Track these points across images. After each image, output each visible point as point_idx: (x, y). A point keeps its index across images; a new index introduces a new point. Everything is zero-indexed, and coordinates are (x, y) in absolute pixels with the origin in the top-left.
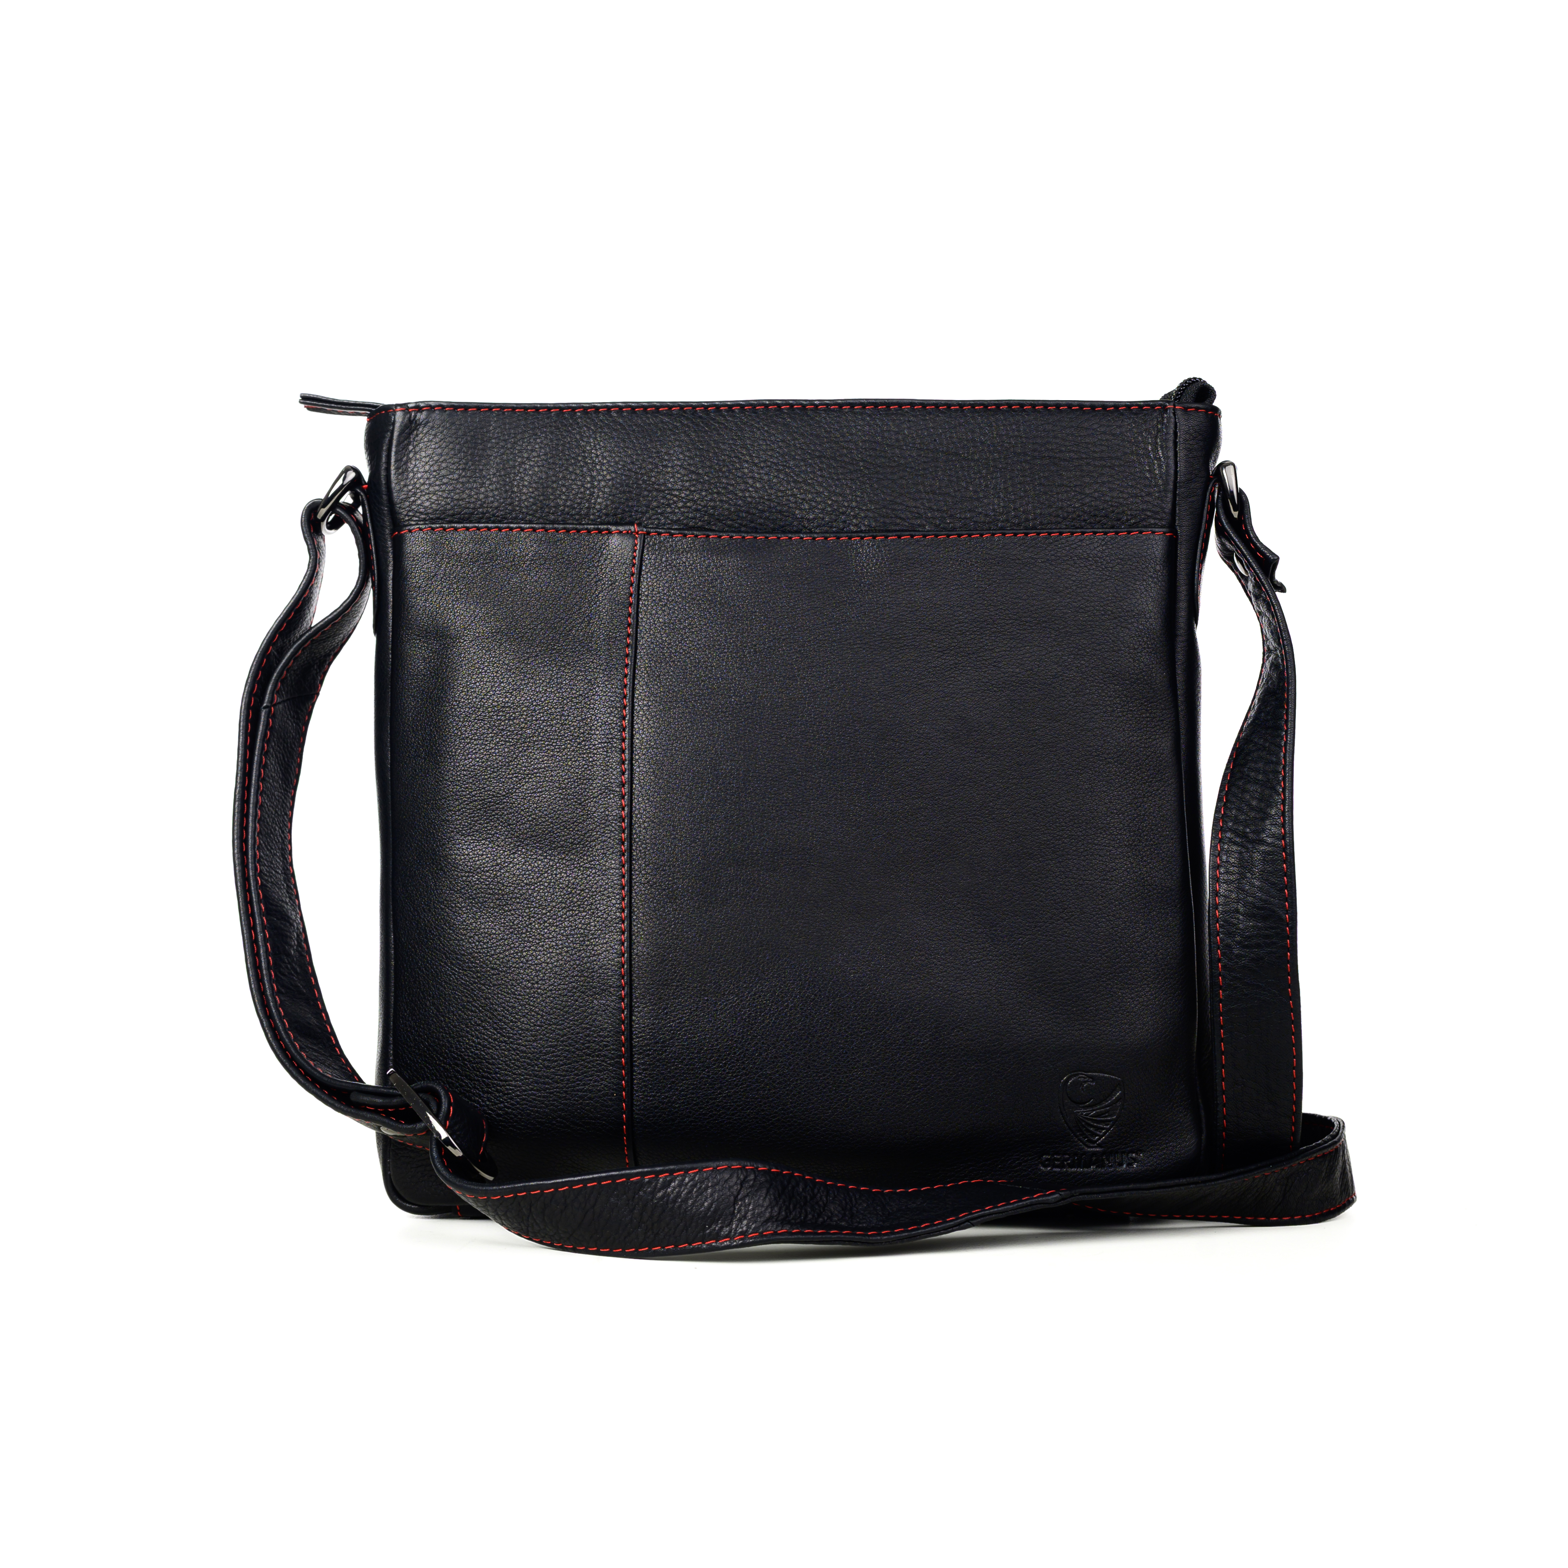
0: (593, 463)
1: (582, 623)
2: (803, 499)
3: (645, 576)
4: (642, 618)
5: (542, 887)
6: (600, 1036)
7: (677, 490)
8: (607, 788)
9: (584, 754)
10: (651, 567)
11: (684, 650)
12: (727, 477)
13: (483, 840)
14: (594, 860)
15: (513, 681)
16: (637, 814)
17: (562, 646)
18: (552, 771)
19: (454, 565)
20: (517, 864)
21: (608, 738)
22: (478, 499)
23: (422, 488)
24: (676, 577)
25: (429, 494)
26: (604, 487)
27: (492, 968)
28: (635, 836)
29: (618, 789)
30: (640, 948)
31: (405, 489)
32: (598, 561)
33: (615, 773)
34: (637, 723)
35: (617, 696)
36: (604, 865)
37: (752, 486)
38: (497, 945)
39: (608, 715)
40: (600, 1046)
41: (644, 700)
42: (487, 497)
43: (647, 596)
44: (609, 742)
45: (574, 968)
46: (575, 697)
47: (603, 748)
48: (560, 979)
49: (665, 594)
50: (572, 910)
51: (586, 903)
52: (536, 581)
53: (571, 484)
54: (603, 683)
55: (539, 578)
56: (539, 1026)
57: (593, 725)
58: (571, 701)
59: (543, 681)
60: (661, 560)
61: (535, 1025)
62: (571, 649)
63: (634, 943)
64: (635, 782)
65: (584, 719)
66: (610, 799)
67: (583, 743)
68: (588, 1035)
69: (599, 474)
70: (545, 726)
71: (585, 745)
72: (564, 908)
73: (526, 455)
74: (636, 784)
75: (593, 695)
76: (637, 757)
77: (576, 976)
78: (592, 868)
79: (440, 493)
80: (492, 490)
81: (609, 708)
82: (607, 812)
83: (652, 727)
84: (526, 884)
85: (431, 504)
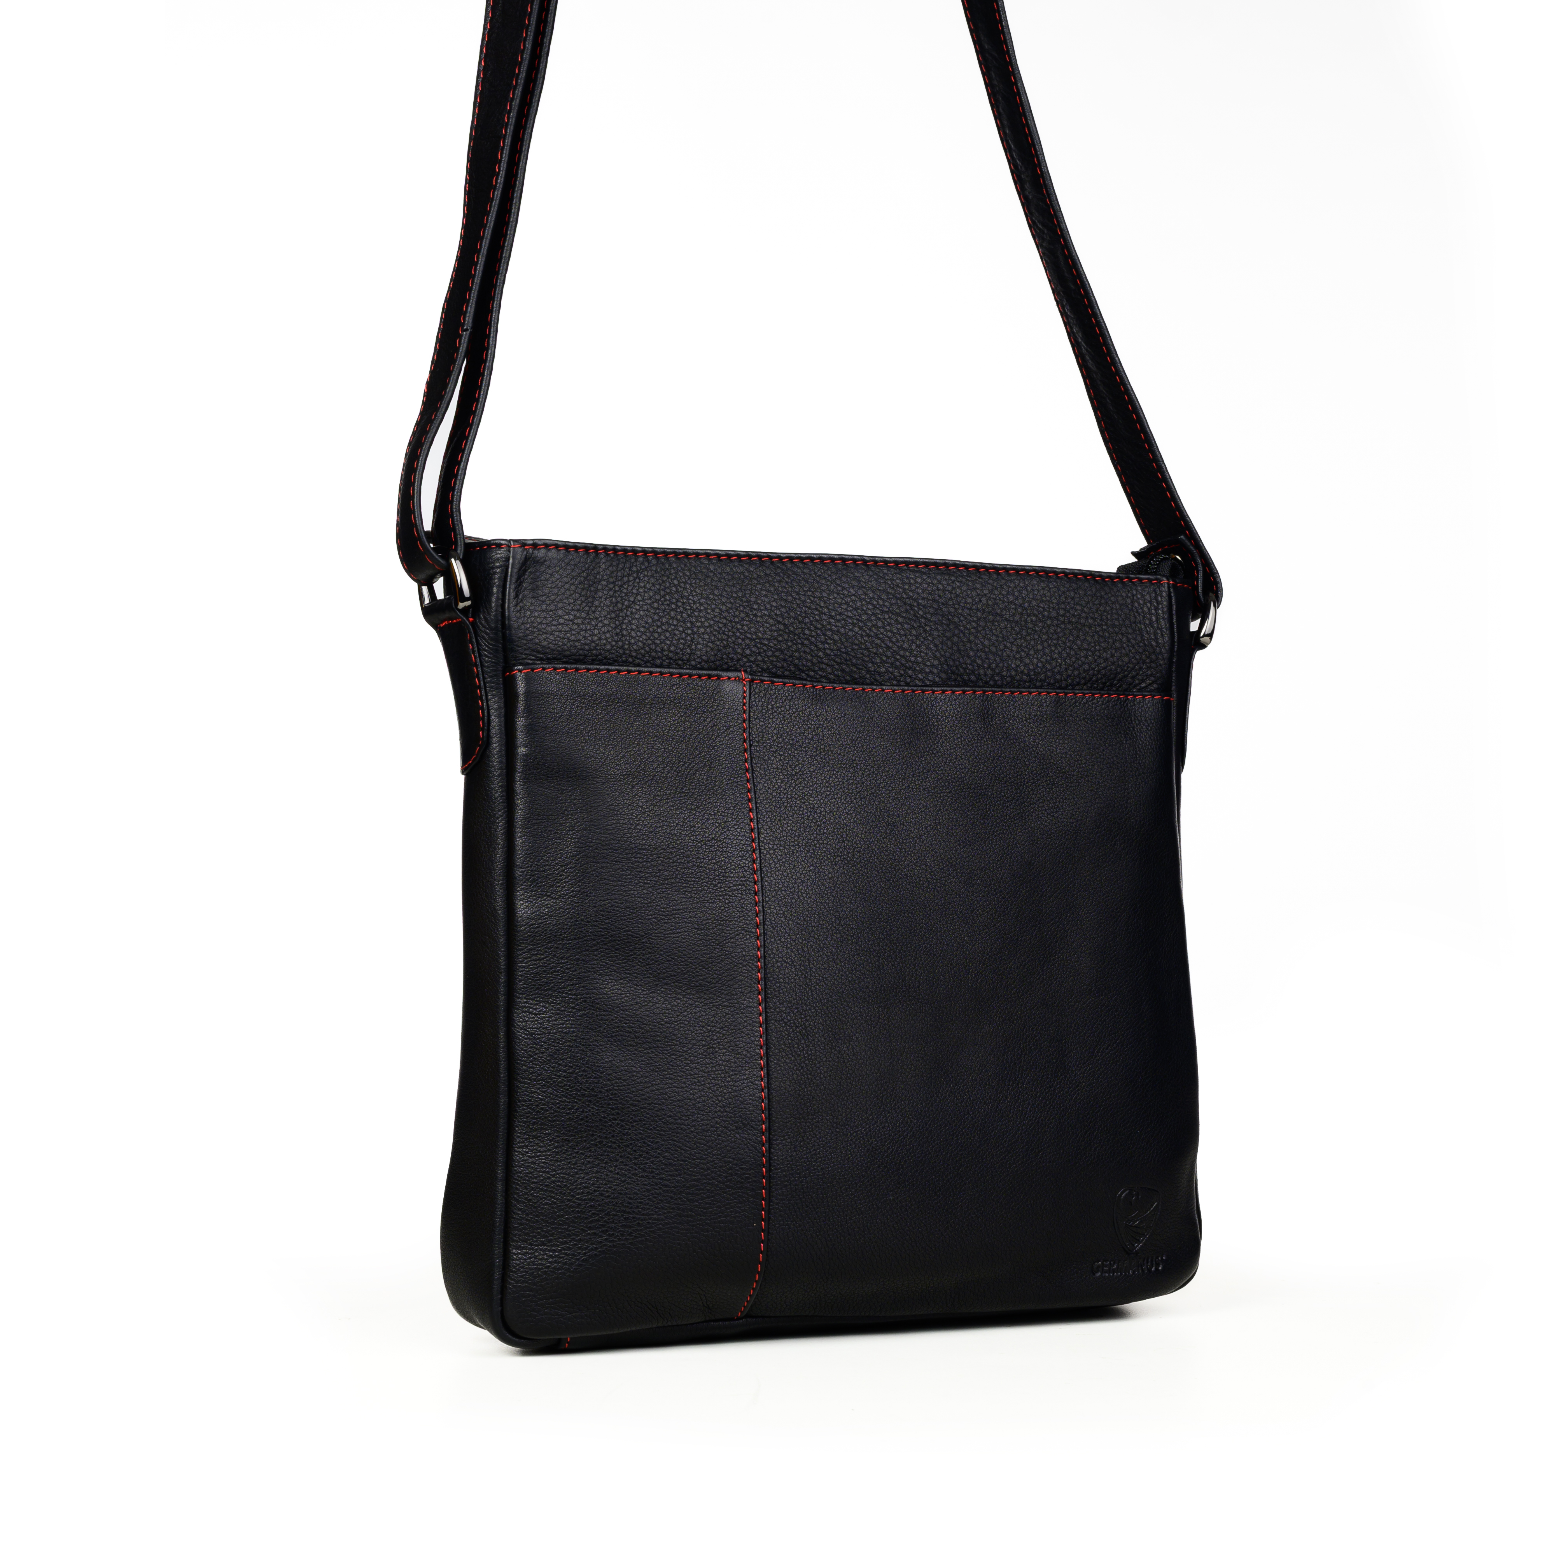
0: (691, 609)
1: (703, 767)
2: (875, 654)
3: (754, 722)
4: (756, 764)
5: (682, 1025)
6: (742, 1169)
7: (767, 639)
8: (743, 929)
9: (720, 896)
10: (758, 713)
11: (799, 796)
12: (809, 628)
13: (621, 979)
14: (732, 999)
15: (649, 823)
16: (770, 954)
17: (689, 789)
18: (690, 912)
19: (578, 706)
20: (656, 1003)
21: (742, 881)
22: (593, 642)
23: (539, 626)
24: (782, 724)
25: (546, 633)
26: (703, 633)
27: (632, 1105)
28: (769, 975)
29: (753, 930)
30: (777, 1083)
31: (523, 627)
32: (712, 707)
33: (750, 914)
34: (765, 866)
35: (747, 840)
36: (743, 1004)
37: (830, 638)
38: (638, 1083)
39: (740, 858)
40: (742, 1178)
41: (769, 843)
42: (600, 639)
43: (758, 742)
44: (744, 885)
45: (717, 1104)
46: (709, 841)
47: (738, 890)
48: (703, 1115)
49: (775, 740)
50: (713, 1048)
51: (726, 1040)
52: (658, 725)
53: (673, 630)
54: (733, 827)
55: (660, 722)
56: (682, 1160)
57: (727, 868)
58: (705, 844)
59: (677, 824)
60: (767, 707)
61: (678, 1160)
62: (698, 792)
63: (772, 1078)
64: (767, 923)
65: (718, 862)
66: (747, 939)
67: (719, 885)
68: (730, 1169)
69: (697, 621)
70: (682, 868)
71: (721, 888)
72: (704, 1046)
73: (632, 599)
74: (767, 926)
75: (725, 838)
76: (767, 899)
77: (719, 1111)
78: (730, 1006)
79: (557, 633)
80: (604, 633)
81: (741, 851)
82: (744, 953)
83: (779, 870)
84: (666, 1022)
85: (548, 644)
